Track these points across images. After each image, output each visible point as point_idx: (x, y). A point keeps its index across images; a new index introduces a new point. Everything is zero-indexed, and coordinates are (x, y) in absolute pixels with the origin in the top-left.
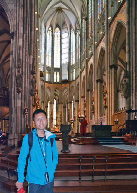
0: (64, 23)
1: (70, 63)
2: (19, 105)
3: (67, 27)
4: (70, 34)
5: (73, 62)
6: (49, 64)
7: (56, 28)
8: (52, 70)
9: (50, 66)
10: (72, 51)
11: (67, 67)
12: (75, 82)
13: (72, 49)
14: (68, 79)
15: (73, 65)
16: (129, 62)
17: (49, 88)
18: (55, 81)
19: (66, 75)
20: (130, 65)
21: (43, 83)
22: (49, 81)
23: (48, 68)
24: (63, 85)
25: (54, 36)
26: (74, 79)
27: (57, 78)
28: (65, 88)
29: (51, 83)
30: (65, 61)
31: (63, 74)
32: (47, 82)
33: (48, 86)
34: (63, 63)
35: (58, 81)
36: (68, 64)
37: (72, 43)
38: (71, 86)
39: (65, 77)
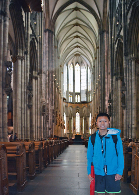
0: (82, 62)
1: (87, 89)
2: (48, 126)
3: (84, 65)
4: (87, 69)
5: (89, 89)
6: (71, 90)
7: (76, 64)
8: (74, 94)
9: (72, 91)
10: (88, 82)
11: (85, 92)
12: (91, 103)
13: (88, 80)
14: (86, 101)
15: (90, 91)
16: (101, 107)
17: (71, 106)
18: (76, 101)
19: (85, 98)
20: (101, 108)
21: (67, 104)
22: (71, 101)
23: (71, 93)
24: (83, 105)
25: (75, 70)
26: (90, 101)
27: (78, 99)
28: (84, 107)
29: (73, 103)
30: (84, 88)
31: (82, 97)
32: (70, 103)
33: (70, 105)
34: (82, 89)
35: (79, 101)
36: (86, 90)
37: (88, 75)
38: (88, 106)
39: (84, 99)
